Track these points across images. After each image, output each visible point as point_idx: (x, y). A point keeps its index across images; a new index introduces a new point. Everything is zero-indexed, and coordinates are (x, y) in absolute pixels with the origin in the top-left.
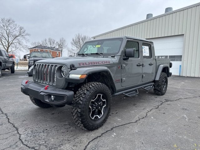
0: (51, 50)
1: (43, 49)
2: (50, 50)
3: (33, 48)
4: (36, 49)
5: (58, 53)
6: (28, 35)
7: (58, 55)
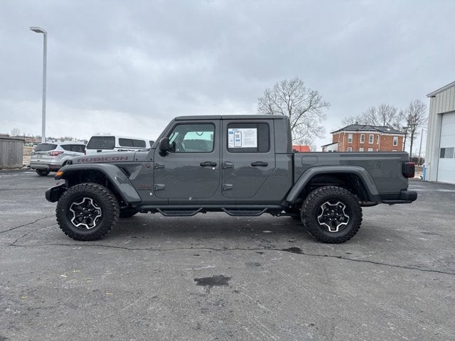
0: (379, 133)
1: (360, 132)
2: (376, 133)
3: (339, 131)
4: (345, 132)
5: (396, 139)
6: (326, 105)
7: (395, 143)
